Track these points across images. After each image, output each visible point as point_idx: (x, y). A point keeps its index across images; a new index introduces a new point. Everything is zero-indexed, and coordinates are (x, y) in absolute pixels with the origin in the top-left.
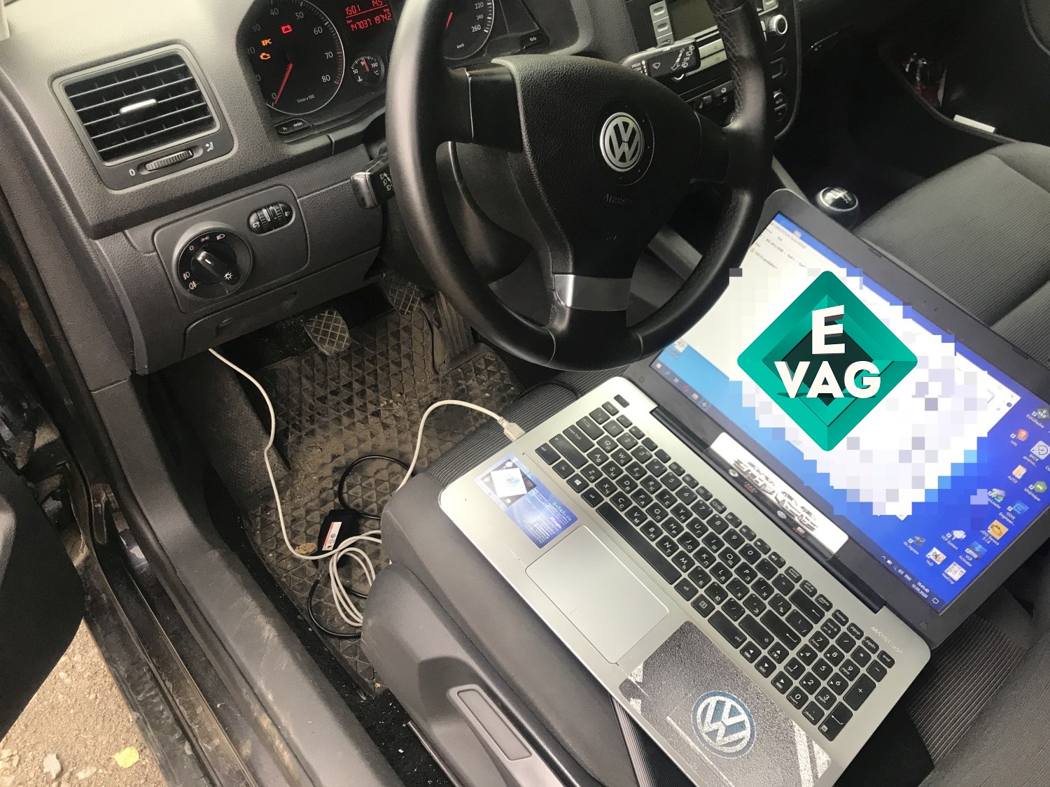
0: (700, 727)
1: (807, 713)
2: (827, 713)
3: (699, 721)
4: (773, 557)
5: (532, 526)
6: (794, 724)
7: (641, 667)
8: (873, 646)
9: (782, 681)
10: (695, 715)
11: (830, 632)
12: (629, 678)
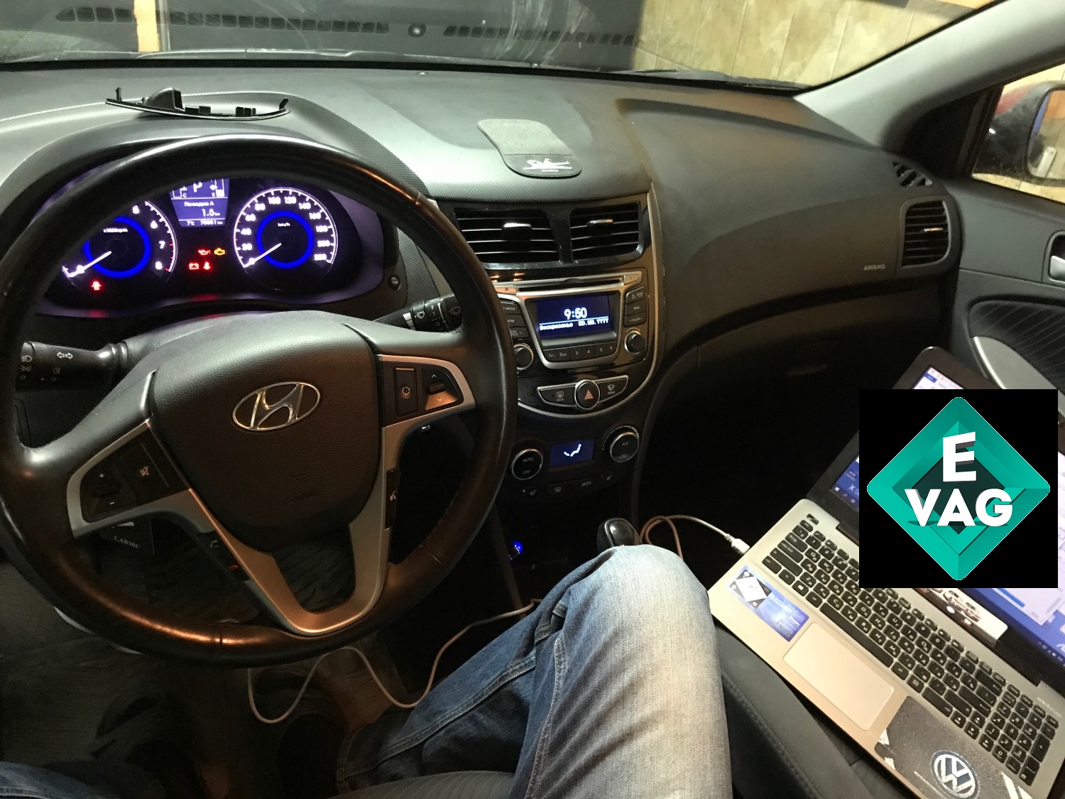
0: (939, 779)
1: (1010, 766)
2: (1022, 765)
3: (937, 774)
4: (955, 644)
5: (778, 623)
6: (1003, 774)
7: (885, 733)
8: (1041, 712)
9: (986, 741)
10: (933, 770)
11: (1010, 702)
12: (880, 741)
